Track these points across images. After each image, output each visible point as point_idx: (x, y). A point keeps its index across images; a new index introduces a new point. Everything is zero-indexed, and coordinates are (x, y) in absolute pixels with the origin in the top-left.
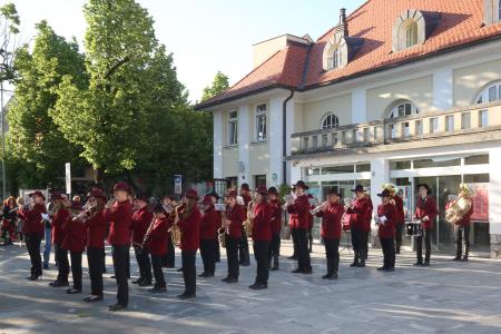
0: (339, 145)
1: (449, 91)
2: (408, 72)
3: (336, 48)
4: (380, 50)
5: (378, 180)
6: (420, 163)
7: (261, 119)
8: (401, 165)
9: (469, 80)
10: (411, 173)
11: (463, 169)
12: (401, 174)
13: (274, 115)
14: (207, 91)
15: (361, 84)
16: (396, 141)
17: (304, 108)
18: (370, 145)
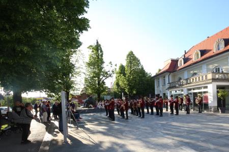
0: (177, 86)
1: (206, 70)
2: (197, 66)
3: (181, 61)
4: (191, 60)
5: (185, 93)
6: (194, 89)
7: (164, 80)
8: (190, 90)
9: (211, 67)
10: (192, 91)
11: (203, 90)
12: (190, 92)
13: (167, 79)
14: (160, 70)
15: (186, 69)
16: (188, 84)
17: (174, 76)
18: (183, 85)
